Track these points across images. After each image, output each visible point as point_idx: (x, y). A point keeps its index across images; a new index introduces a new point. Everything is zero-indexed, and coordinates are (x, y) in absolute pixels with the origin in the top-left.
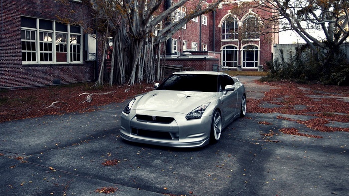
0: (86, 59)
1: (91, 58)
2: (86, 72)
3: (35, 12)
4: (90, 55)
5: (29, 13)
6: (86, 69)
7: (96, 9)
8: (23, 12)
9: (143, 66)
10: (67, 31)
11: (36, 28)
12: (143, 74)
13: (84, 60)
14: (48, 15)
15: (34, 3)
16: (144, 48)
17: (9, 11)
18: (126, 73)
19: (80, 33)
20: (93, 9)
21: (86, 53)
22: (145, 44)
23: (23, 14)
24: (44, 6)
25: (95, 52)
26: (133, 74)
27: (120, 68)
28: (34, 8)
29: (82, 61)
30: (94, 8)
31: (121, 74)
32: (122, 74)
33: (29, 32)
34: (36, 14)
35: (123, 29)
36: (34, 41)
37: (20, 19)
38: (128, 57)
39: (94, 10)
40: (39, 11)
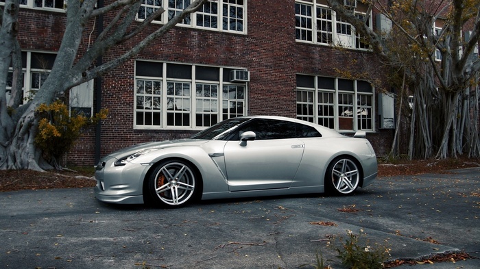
0: (380, 127)
1: (386, 124)
2: (379, 145)
3: (313, 68)
4: (385, 120)
5: (306, 69)
6: (379, 140)
7: (386, 55)
8: (299, 69)
9: (462, 131)
10: (353, 90)
11: (314, 87)
12: (463, 144)
13: (376, 128)
14: (329, 70)
15: (311, 58)
16: (463, 104)
17: (283, 69)
18: (434, 142)
19: (371, 91)
20: (382, 56)
21: (379, 119)
22: (464, 98)
23: (298, 71)
24: (324, 60)
25: (393, 117)
26: (445, 142)
27: (425, 135)
28: (311, 63)
29: (374, 130)
30: (383, 53)
31: (426, 144)
32: (428, 144)
33: (305, 93)
34: (313, 70)
35: (427, 78)
36: (311, 103)
37: (295, 77)
38: (437, 119)
39: (384, 57)
40: (318, 66)
